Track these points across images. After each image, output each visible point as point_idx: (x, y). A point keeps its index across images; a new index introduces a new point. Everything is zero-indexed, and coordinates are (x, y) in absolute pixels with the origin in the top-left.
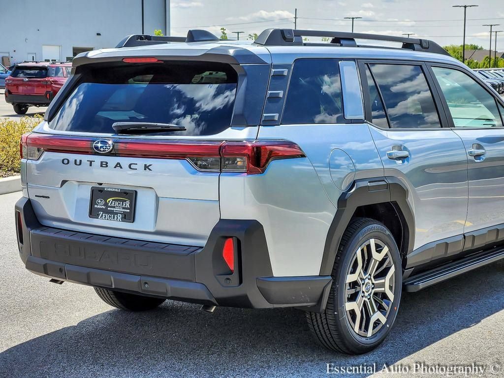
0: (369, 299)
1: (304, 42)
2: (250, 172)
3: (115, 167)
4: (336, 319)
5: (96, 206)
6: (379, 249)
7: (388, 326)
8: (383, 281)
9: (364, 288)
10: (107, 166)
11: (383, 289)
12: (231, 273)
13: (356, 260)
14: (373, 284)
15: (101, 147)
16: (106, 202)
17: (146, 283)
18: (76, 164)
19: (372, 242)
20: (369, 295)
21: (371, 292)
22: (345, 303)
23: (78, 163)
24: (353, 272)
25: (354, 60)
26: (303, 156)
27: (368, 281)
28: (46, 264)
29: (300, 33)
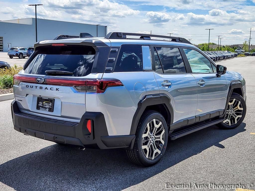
0: (153, 144)
1: (127, 38)
2: (98, 92)
3: (45, 89)
4: (138, 153)
5: (39, 105)
6: (157, 123)
7: (161, 154)
8: (159, 136)
9: (151, 139)
10: (42, 89)
11: (159, 139)
12: (90, 134)
13: (147, 127)
14: (155, 137)
15: (40, 81)
16: (43, 103)
17: (56, 138)
18: (31, 87)
19: (154, 120)
20: (153, 142)
21: (154, 141)
22: (142, 146)
23: (32, 87)
24: (146, 133)
25: (148, 45)
26: (122, 85)
27: (153, 136)
28: (20, 128)
29: (125, 34)
